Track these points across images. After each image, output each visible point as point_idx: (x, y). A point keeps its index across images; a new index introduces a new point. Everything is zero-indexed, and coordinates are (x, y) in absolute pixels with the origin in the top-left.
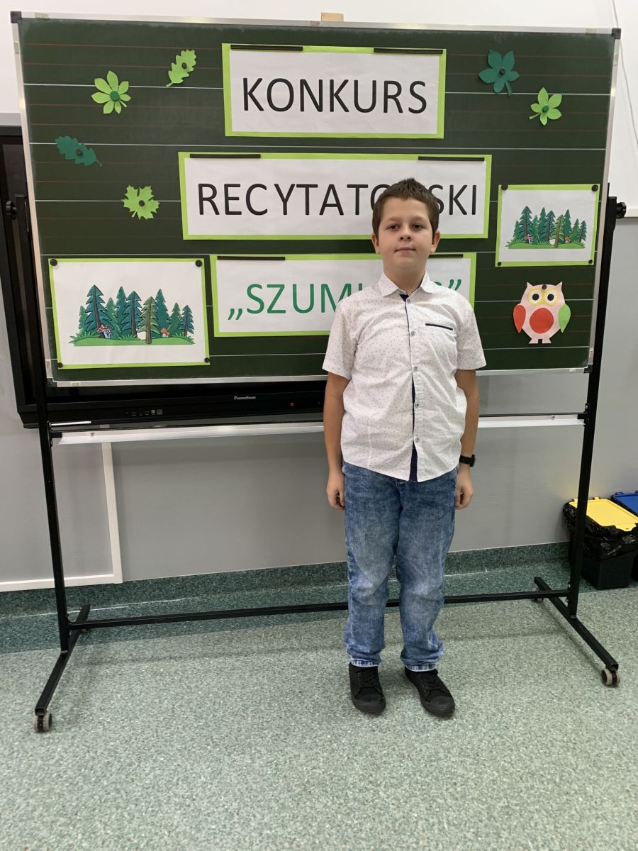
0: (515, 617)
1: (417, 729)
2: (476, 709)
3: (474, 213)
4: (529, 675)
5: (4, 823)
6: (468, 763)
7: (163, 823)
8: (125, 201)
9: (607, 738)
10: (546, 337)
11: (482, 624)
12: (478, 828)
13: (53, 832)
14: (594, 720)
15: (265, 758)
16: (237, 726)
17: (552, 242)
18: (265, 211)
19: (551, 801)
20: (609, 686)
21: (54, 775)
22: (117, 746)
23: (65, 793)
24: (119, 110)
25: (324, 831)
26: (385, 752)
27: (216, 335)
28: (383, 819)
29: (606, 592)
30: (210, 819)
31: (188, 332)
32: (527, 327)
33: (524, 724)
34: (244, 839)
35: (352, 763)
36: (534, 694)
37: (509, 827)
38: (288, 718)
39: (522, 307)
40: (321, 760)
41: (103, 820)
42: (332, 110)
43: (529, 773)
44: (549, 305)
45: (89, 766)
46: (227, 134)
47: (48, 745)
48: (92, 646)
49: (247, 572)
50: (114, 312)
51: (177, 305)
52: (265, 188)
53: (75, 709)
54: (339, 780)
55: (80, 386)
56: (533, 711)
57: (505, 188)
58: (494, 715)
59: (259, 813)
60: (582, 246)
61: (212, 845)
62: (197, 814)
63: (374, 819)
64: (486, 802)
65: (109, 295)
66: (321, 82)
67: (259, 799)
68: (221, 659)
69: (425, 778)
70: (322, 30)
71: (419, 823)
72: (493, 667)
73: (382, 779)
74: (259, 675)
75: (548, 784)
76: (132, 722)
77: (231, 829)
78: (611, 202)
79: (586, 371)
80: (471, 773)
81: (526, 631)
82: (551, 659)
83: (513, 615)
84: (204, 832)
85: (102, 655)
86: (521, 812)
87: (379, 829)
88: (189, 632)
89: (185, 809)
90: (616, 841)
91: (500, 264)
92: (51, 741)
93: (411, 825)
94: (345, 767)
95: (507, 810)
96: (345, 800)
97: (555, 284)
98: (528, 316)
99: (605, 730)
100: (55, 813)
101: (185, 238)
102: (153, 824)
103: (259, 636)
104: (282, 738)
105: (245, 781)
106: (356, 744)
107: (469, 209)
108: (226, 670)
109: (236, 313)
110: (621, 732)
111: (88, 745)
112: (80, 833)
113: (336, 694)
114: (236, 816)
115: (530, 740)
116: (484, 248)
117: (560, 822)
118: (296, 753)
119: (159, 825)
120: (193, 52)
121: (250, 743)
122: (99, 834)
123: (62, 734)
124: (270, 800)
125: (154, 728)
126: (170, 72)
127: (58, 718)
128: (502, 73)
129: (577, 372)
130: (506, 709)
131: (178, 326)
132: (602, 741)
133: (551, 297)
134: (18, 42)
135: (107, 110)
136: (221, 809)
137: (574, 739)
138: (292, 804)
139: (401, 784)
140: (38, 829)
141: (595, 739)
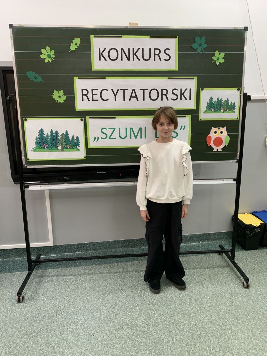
0: (211, 261)
1: (167, 304)
2: (191, 297)
3: (190, 99)
4: (214, 284)
5: (3, 338)
6: (186, 317)
7: (64, 339)
8: (53, 96)
9: (243, 309)
10: (220, 148)
11: (197, 263)
12: (187, 342)
13: (21, 341)
14: (238, 302)
15: (106, 314)
16: (95, 302)
17: (222, 111)
18: (108, 100)
19: (217, 333)
20: (246, 288)
21: (23, 320)
22: (48, 309)
23: (27, 326)
24: (50, 61)
25: (127, 342)
26: (153, 313)
27: (89, 148)
28: (150, 338)
29: (248, 251)
30: (82, 337)
31: (78, 147)
32: (212, 144)
33: (210, 303)
34: (95, 345)
35: (140, 317)
36: (215, 291)
37: (200, 342)
38: (116, 299)
39: (210, 136)
40: (128, 315)
41: (41, 337)
42: (133, 60)
43: (210, 322)
44: (221, 136)
45: (37, 317)
46: (92, 70)
47: (21, 308)
48: (40, 271)
49: (103, 242)
50: (49, 139)
51: (73, 136)
52: (107, 90)
53: (33, 295)
54: (134, 323)
55: (36, 167)
56: (214, 298)
57: (202, 90)
58: (198, 299)
59: (102, 335)
60: (234, 112)
61: (83, 347)
62: (78, 335)
63: (147, 338)
64: (192, 333)
65: (47, 132)
66: (129, 49)
67: (102, 330)
68: (91, 276)
69: (168, 323)
70: (129, 29)
71: (164, 340)
72: (200, 281)
73: (151, 323)
74: (106, 282)
75: (217, 326)
76: (55, 300)
77: (91, 341)
78: (245, 94)
79: (236, 162)
80: (187, 322)
81: (214, 266)
82: (223, 278)
83: (210, 260)
84: (80, 342)
85: (44, 274)
86: (205, 336)
87: (148, 342)
88: (79, 266)
89: (73, 333)
90: (242, 348)
91: (201, 119)
92: (23, 307)
93: (161, 341)
94: (137, 318)
95: (199, 336)
96: (136, 331)
97: (223, 127)
98: (213, 140)
99: (242, 306)
100: (23, 334)
101: (76, 110)
102: (60, 339)
103: (107, 268)
104: (113, 307)
105: (97, 323)
106: (142, 310)
107: (188, 98)
108: (93, 281)
109: (97, 139)
110: (249, 307)
111: (37, 308)
112: (32, 342)
113: (136, 290)
114: (93, 336)
115: (212, 309)
116: (194, 113)
117: (220, 340)
118: (118, 313)
119: (63, 339)
120: (79, 38)
121: (100, 309)
122: (39, 342)
123: (27, 304)
124: (107, 331)
125: (63, 302)
126: (70, 46)
127: (26, 298)
128: (200, 45)
129: (233, 162)
130: (203, 297)
131: (74, 144)
132: (240, 310)
133: (222, 132)
134: (12, 36)
135: (46, 61)
136: (87, 334)
137: (229, 309)
138: (115, 332)
139: (159, 325)
140: (16, 340)
141: (238, 309)
